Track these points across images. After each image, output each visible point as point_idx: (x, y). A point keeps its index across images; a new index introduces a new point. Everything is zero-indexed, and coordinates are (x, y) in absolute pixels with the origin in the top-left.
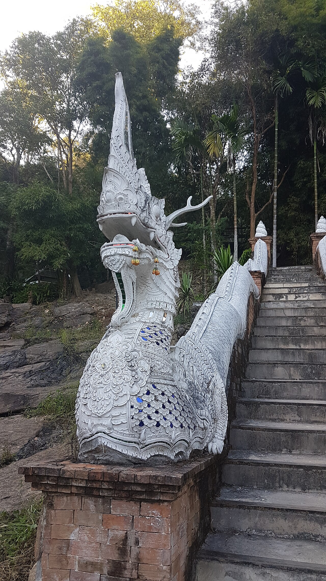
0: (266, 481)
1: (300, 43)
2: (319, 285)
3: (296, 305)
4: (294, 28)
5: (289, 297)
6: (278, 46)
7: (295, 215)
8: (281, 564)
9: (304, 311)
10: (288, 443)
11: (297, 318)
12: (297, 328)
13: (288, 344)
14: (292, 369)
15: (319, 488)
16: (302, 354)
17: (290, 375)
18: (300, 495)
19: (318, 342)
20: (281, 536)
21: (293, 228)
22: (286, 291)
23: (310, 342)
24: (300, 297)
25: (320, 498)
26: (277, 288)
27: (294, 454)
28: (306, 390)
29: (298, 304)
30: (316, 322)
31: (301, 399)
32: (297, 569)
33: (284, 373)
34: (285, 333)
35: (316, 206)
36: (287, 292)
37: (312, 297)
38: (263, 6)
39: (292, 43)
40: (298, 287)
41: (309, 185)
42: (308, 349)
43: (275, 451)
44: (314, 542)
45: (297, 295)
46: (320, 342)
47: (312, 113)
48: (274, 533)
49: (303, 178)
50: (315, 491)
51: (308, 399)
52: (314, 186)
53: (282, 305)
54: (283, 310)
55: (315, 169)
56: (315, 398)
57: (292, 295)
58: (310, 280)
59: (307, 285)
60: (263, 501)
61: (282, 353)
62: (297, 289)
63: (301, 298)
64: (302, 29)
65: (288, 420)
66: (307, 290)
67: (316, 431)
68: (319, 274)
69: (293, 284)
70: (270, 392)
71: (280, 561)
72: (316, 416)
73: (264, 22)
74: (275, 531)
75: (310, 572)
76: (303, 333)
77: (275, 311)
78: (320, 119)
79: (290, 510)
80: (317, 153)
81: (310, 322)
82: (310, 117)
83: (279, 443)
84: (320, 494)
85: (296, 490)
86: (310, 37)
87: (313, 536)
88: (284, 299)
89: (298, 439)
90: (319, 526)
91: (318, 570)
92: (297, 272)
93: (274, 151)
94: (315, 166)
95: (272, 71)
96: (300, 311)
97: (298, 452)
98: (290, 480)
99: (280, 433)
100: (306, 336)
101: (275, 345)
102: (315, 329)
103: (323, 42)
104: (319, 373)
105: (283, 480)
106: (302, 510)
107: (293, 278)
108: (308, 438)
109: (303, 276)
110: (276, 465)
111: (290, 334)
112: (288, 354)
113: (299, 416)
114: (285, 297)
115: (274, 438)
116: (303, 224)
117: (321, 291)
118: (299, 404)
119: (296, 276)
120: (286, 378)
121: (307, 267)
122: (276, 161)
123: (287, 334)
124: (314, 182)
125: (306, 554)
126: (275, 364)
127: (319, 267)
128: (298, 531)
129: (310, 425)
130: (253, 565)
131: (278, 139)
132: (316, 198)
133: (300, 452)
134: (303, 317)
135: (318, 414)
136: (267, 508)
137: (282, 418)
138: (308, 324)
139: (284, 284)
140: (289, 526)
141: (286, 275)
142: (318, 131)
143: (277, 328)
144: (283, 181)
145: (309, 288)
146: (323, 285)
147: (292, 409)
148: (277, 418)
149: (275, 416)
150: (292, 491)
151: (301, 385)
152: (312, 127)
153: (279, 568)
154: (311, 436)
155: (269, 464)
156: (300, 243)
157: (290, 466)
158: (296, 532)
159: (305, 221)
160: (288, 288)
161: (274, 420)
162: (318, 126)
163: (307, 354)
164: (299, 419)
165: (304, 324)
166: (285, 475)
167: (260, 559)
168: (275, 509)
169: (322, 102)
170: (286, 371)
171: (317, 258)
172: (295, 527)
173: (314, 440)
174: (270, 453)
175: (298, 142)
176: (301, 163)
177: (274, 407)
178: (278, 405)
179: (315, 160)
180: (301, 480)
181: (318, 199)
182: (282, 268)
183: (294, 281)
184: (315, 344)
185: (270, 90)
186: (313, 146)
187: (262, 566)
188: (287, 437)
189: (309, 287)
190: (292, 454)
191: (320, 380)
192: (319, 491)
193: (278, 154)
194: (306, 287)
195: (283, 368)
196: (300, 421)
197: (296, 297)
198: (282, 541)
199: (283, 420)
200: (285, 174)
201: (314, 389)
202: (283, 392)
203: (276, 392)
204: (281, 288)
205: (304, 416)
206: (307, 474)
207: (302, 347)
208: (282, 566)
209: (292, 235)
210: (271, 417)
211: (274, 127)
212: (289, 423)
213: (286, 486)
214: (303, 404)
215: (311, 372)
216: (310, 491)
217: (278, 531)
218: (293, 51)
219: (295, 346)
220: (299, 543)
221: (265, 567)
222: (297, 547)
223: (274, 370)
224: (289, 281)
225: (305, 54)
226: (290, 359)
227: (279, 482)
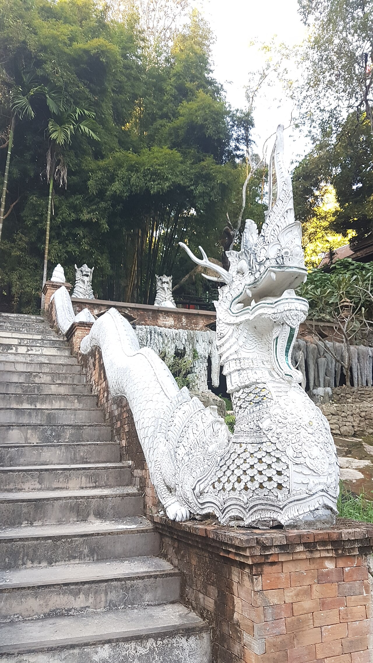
0: (7, 560)
1: (48, 67)
2: (53, 339)
3: (28, 359)
4: (44, 48)
5: (19, 349)
6: (23, 60)
7: (20, 256)
8: (40, 646)
9: (38, 367)
10: (30, 514)
11: (31, 374)
12: (32, 385)
13: (22, 403)
14: (29, 431)
15: (67, 559)
16: (39, 415)
17: (26, 439)
18: (47, 569)
19: (56, 402)
20: (29, 618)
21: (17, 270)
22: (16, 342)
23: (48, 401)
24: (32, 350)
25: (70, 569)
26: (5, 338)
27: (36, 526)
28: (47, 454)
29: (30, 359)
30: (53, 379)
31: (39, 465)
32: (58, 647)
33: (19, 436)
34: (18, 390)
35: (47, 251)
36: (16, 344)
37: (45, 352)
38: (11, 8)
39: (39, 63)
40: (30, 339)
41: (40, 225)
42: (47, 409)
43: (14, 525)
44: (66, 617)
45: (29, 348)
46: (58, 402)
47: (52, 149)
48: (22, 617)
49: (34, 217)
50: (63, 563)
51: (47, 465)
52: (46, 229)
53: (12, 358)
54: (13, 364)
55: (49, 209)
56: (56, 463)
57: (23, 347)
58: (42, 332)
59: (39, 337)
60: (8, 582)
61: (17, 414)
62: (28, 341)
63: (33, 352)
64: (53, 54)
65: (27, 489)
66: (40, 343)
67: (62, 498)
68: (52, 327)
69: (23, 334)
70: (4, 459)
71: (38, 643)
72: (58, 482)
73: (10, 26)
74: (23, 614)
75: (73, 647)
76: (38, 391)
77: (4, 364)
78: (61, 157)
79: (43, 586)
80: (52, 193)
81: (46, 379)
82: (49, 151)
83: (19, 516)
84: (68, 565)
85: (41, 565)
86: (60, 65)
87: (66, 611)
88: (13, 351)
89: (42, 508)
90: (73, 599)
91: (81, 642)
92: (27, 321)
93: (4, 177)
94: (49, 206)
95: (12, 85)
96: (33, 366)
97: (40, 523)
98: (36, 555)
99: (21, 503)
100: (45, 395)
101: (6, 404)
102: (53, 387)
103: (72, 76)
104: (59, 436)
105: (28, 556)
106: (55, 585)
107: (23, 328)
108: (53, 506)
109: (34, 326)
110: (21, 539)
111: (23, 392)
112: (24, 414)
113: (40, 484)
114: (14, 348)
115: (14, 511)
116: (29, 267)
117: (56, 346)
118: (42, 470)
119: (26, 326)
120: (21, 442)
121: (38, 317)
122: (5, 189)
123: (19, 391)
124: (47, 224)
125: (63, 630)
126: (9, 426)
127: (54, 319)
128: (49, 608)
129: (53, 492)
130: (8, 654)
131: (10, 163)
132: (47, 242)
133: (43, 523)
134: (39, 373)
135: (61, 480)
136: (16, 588)
137: (20, 487)
138: (43, 382)
139: (13, 334)
140: (40, 605)
141: (14, 323)
142: (57, 170)
143: (8, 384)
144: (10, 214)
145: (43, 342)
146: (58, 339)
147: (32, 476)
148: (14, 487)
149: (11, 486)
150: (37, 567)
151: (42, 449)
152: (51, 163)
153: (38, 651)
154: (57, 504)
155: (13, 539)
156: (23, 289)
157: (37, 539)
158: (47, 610)
159: (31, 265)
160: (18, 338)
161: (10, 491)
162: (57, 164)
163: (45, 414)
164: (40, 486)
165: (39, 381)
166: (30, 550)
167: (15, 647)
168: (24, 588)
169: (64, 140)
170: (22, 434)
171: (51, 309)
172: (47, 605)
173: (59, 508)
174: (7, 528)
175: (32, 174)
176: (33, 199)
177: (11, 476)
178: (17, 473)
179: (50, 200)
180: (48, 552)
181: (49, 243)
182: (9, 315)
183: (24, 331)
184: (52, 403)
185: (8, 106)
186: (49, 184)
187: (18, 654)
188: (29, 507)
189: (42, 340)
190: (34, 526)
191: (59, 442)
192: (67, 563)
193: (8, 181)
194: (39, 340)
195: (19, 431)
196: (40, 489)
197: (28, 350)
198: (32, 623)
199: (20, 490)
200: (12, 206)
201: (56, 453)
202: (20, 458)
203: (11, 459)
204: (9, 338)
205: (45, 483)
206: (55, 545)
207: (38, 406)
208: (41, 648)
209: (15, 277)
210: (7, 487)
211: (7, 148)
212: (29, 492)
213: (30, 562)
214: (46, 470)
215: (51, 435)
216: (57, 564)
217: (26, 614)
218: (40, 72)
219: (30, 405)
220: (52, 621)
221: (22, 654)
222: (51, 626)
223: (8, 434)
224: (17, 331)
225: (52, 81)
226: (25, 420)
227: (23, 558)
